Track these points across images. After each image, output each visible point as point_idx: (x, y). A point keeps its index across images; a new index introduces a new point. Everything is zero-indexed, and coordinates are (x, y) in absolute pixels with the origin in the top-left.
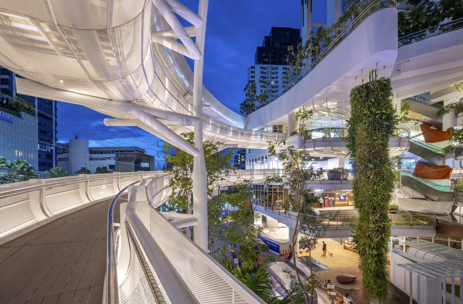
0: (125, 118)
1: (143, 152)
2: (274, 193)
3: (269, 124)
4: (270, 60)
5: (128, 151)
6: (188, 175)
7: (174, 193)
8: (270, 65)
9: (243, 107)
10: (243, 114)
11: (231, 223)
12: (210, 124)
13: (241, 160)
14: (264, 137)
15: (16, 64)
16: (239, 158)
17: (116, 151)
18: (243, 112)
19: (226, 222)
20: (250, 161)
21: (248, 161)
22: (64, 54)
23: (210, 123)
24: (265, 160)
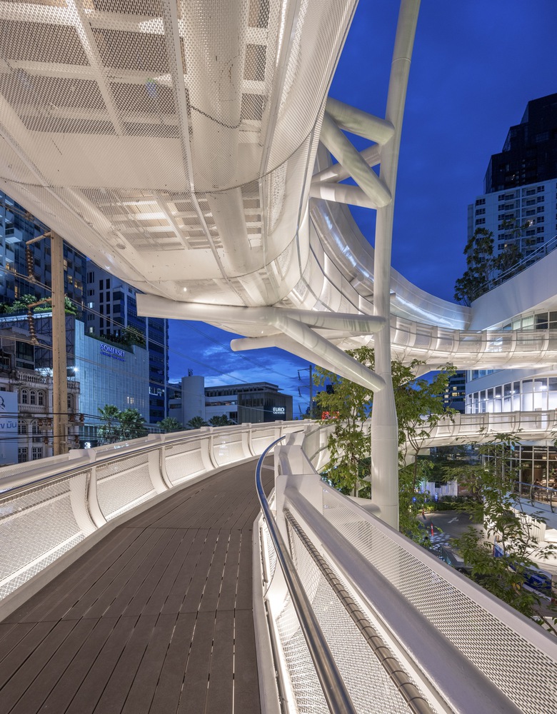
0: (259, 335)
1: (277, 390)
2: (536, 463)
3: (525, 313)
4: (524, 175)
5: (255, 390)
6: (358, 426)
7: (334, 460)
8: (524, 187)
9: (461, 287)
10: (462, 301)
11: (431, 518)
12: (397, 329)
13: (450, 395)
14: (514, 344)
15: (139, 274)
16: (447, 391)
17: (239, 391)
18: (461, 297)
19: (421, 516)
20: (476, 396)
21: (470, 396)
22: (192, 245)
23: (398, 327)
24: (513, 392)
